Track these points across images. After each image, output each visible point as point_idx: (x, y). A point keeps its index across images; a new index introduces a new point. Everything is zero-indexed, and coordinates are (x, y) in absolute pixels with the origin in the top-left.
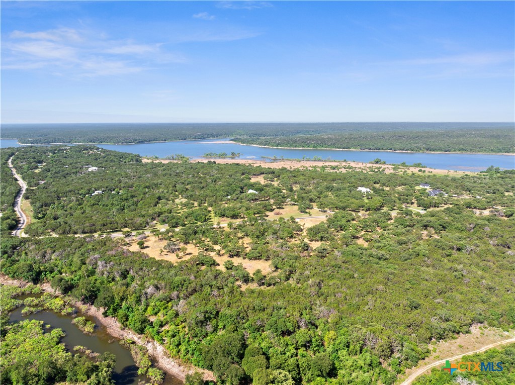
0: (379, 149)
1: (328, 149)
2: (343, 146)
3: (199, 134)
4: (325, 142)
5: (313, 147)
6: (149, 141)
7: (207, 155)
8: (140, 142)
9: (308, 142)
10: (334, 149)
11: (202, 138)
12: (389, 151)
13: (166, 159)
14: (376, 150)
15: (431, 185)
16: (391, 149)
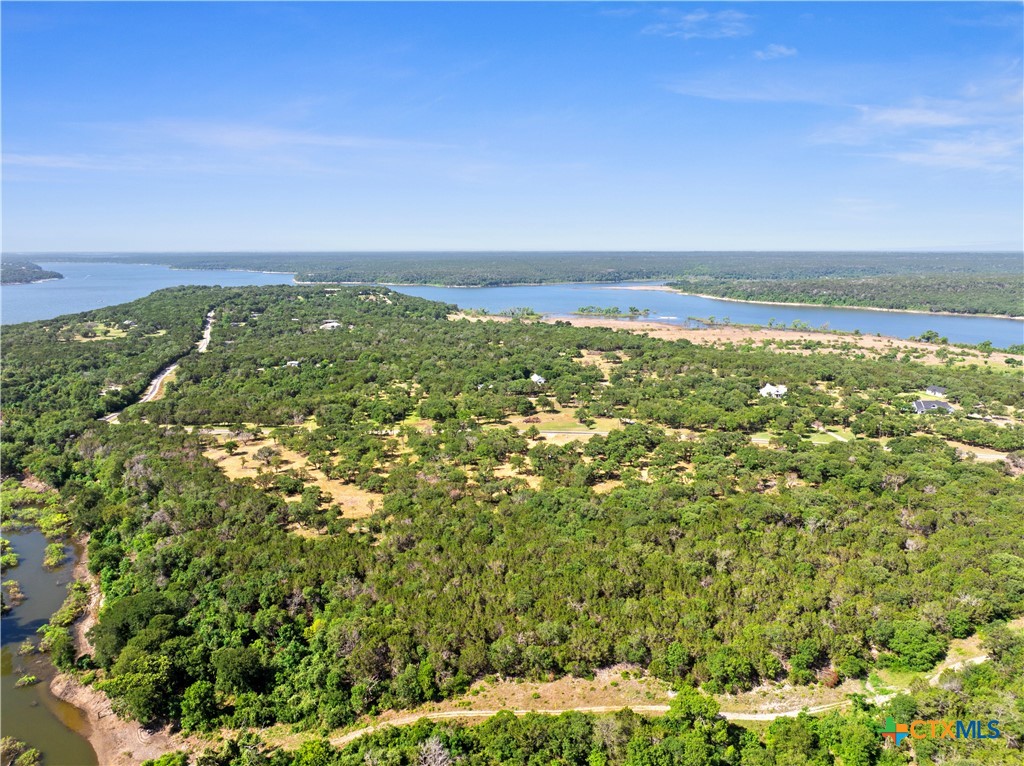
0: (976, 312)
1: (856, 307)
2: (891, 303)
3: (610, 270)
4: (852, 292)
5: (825, 303)
6: (510, 282)
7: (583, 310)
8: (491, 284)
9: (815, 291)
10: (870, 308)
11: (616, 279)
12: (998, 316)
13: (501, 315)
14: (966, 314)
15: (944, 387)
16: (1003, 313)
